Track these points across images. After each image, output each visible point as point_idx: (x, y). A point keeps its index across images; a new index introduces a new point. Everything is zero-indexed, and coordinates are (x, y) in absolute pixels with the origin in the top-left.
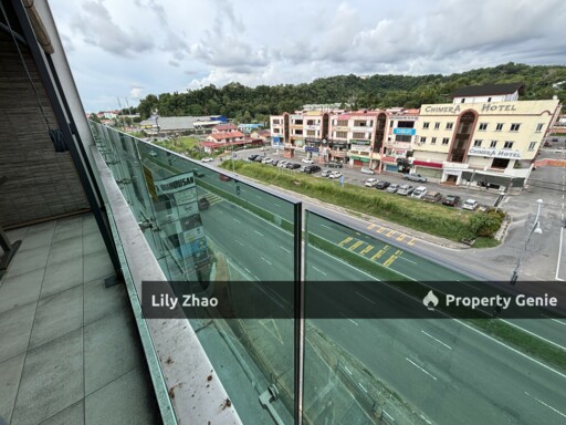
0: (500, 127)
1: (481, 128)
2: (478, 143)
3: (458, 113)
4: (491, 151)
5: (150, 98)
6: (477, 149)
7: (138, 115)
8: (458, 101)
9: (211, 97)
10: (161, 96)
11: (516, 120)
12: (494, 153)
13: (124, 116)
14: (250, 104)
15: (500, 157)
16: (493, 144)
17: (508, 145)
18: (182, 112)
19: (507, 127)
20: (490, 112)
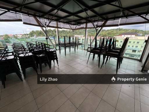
0: (134, 42)
1: (129, 42)
2: (129, 46)
3: (123, 39)
4: (132, 48)
5: (33, 31)
6: (128, 47)
7: (29, 36)
8: (123, 36)
9: (50, 32)
10: (36, 31)
11: (138, 41)
12: (133, 48)
13: (25, 36)
14: (60, 34)
15: (135, 49)
16: (133, 46)
17: (137, 47)
18: (42, 35)
19: (136, 42)
20: (131, 39)
